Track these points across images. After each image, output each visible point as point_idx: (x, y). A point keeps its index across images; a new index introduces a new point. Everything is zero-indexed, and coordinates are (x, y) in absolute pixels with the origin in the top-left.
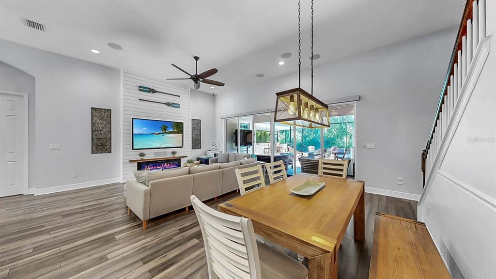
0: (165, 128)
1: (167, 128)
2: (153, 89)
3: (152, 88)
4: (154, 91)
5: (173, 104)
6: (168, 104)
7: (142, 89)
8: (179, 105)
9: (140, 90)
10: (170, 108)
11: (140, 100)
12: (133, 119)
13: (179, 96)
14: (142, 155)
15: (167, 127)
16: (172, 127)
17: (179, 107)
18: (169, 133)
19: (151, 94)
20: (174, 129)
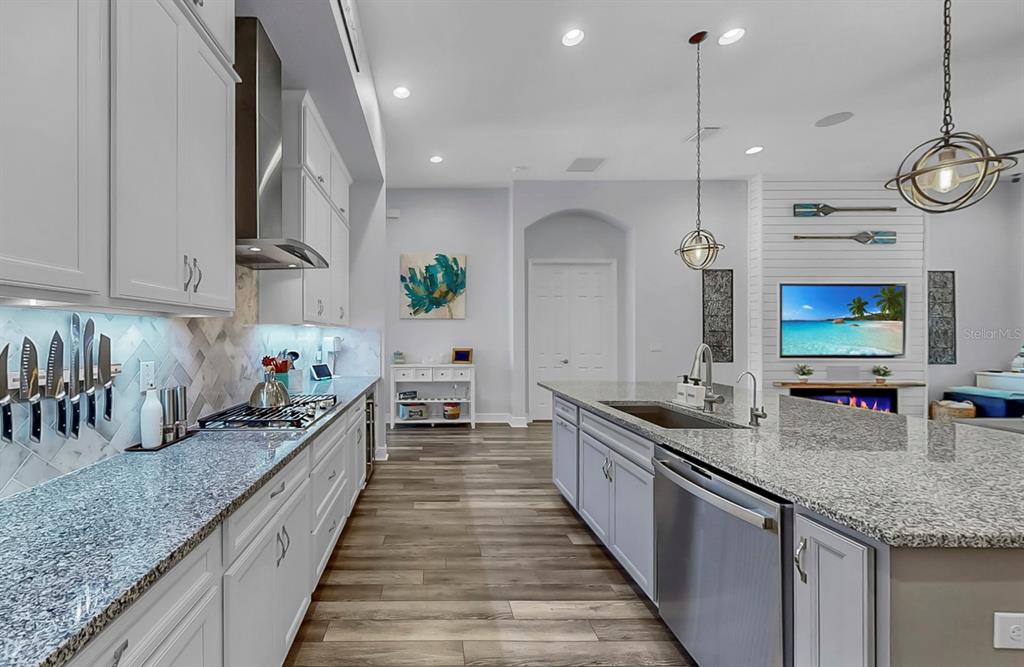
0: (860, 307)
1: (865, 307)
2: (825, 206)
3: (822, 202)
4: (827, 210)
5: (877, 233)
6: (862, 238)
7: (800, 210)
8: (894, 234)
9: (796, 214)
10: (868, 246)
11: (796, 237)
12: (781, 285)
13: (894, 210)
14: (803, 372)
15: (866, 303)
16: (879, 303)
17: (893, 242)
18: (871, 318)
19: (822, 220)
20: (883, 309)
